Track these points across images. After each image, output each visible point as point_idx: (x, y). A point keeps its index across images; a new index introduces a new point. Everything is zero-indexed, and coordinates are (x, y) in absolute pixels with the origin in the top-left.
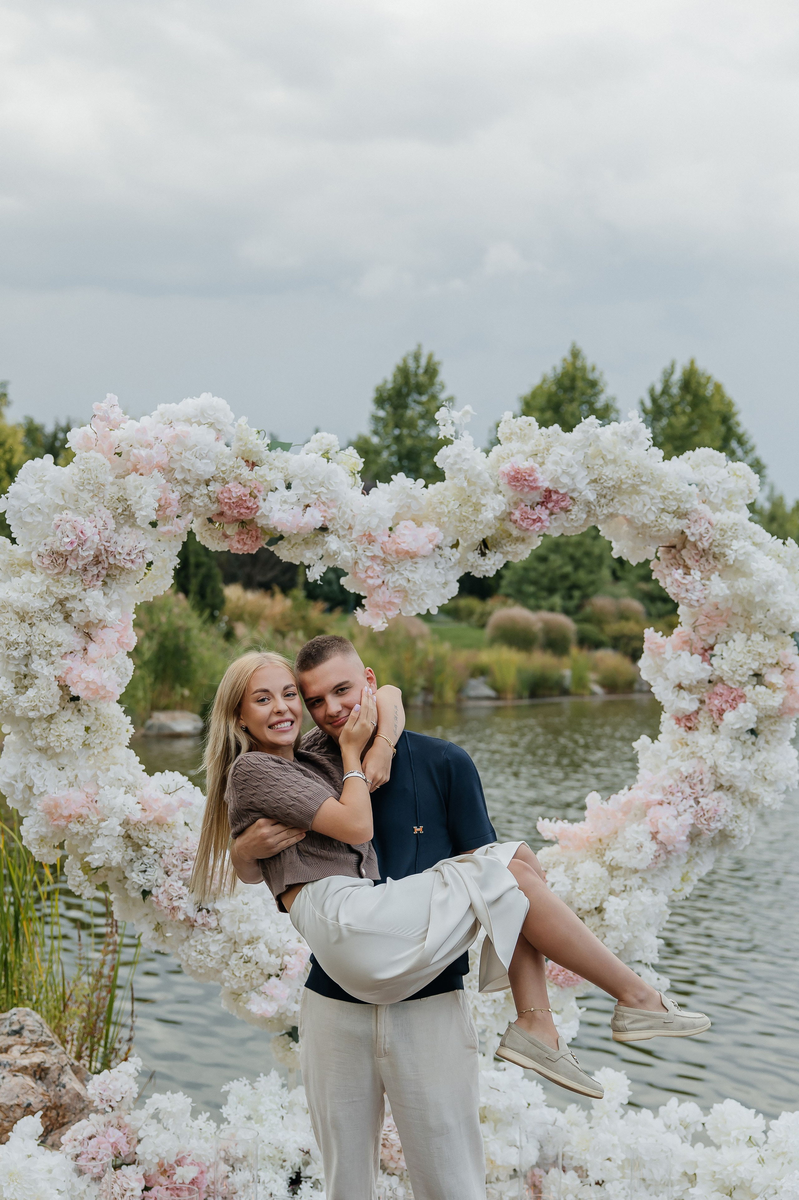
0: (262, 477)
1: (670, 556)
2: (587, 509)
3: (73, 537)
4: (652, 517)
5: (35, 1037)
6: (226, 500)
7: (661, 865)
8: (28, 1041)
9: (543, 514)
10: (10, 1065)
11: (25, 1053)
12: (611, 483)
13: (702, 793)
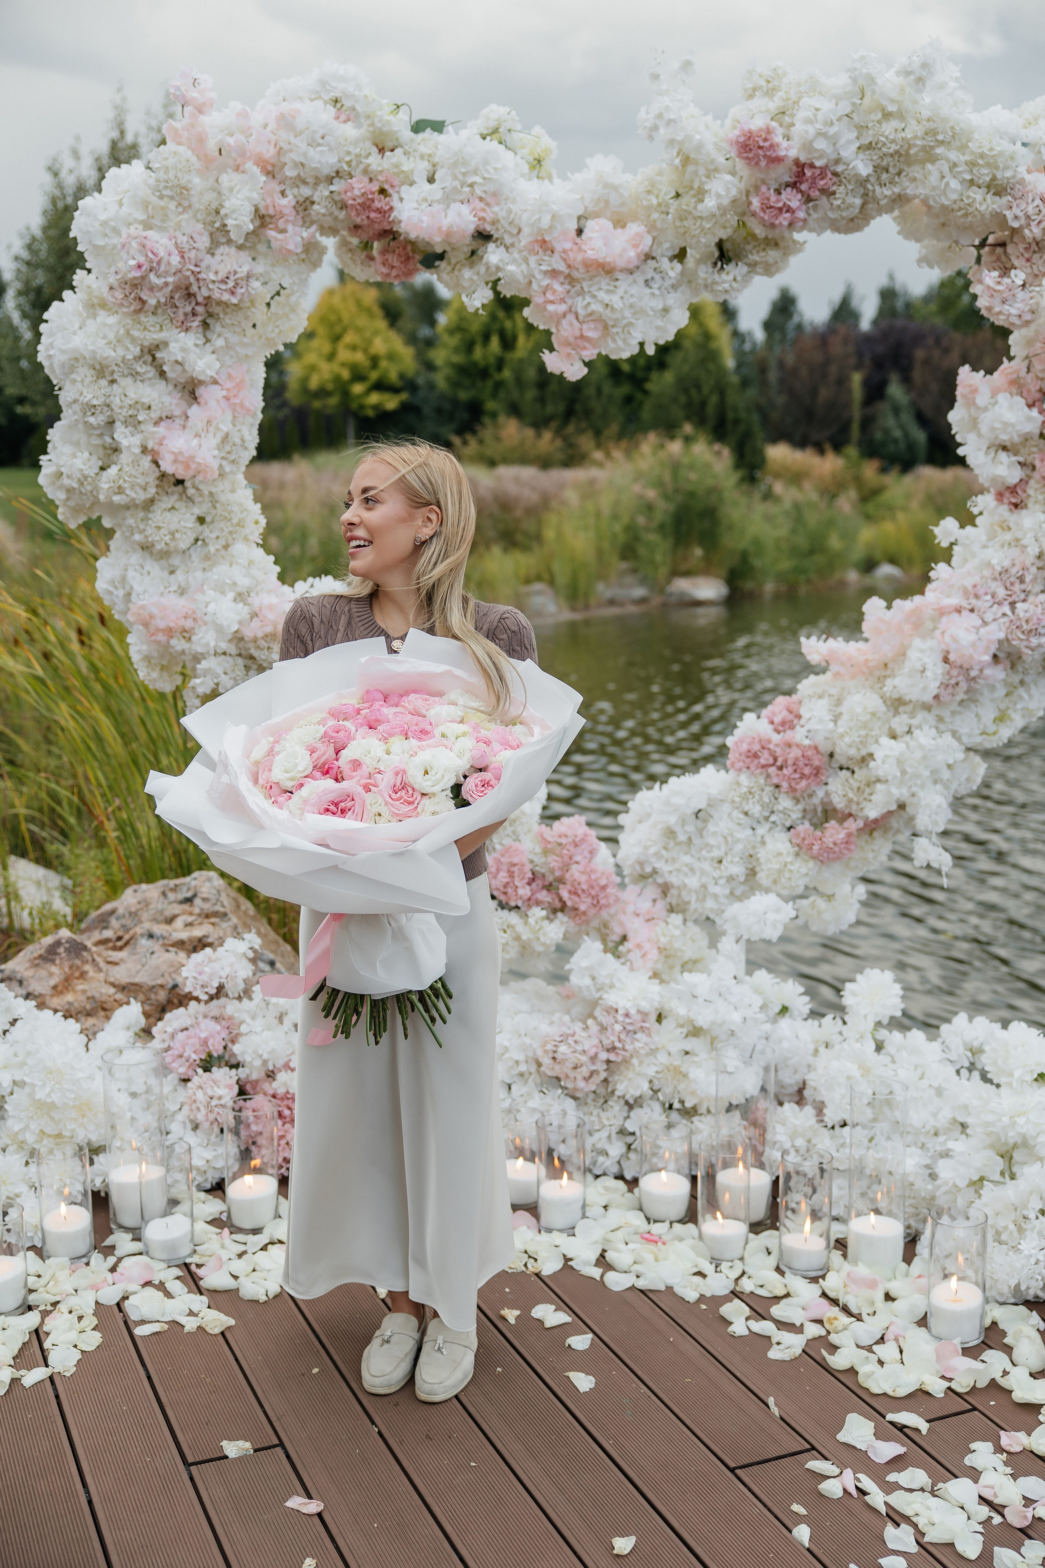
0: (397, 166)
1: (994, 258)
2: (862, 191)
3: (142, 259)
4: (954, 196)
5: (207, 906)
6: (350, 202)
7: (961, 696)
8: (197, 911)
9: (793, 199)
10: (164, 938)
11: (190, 924)
12: (894, 148)
13: (1023, 596)
